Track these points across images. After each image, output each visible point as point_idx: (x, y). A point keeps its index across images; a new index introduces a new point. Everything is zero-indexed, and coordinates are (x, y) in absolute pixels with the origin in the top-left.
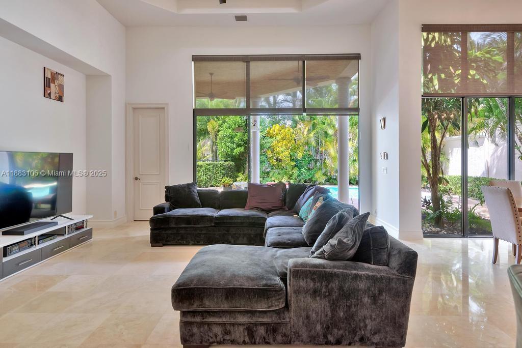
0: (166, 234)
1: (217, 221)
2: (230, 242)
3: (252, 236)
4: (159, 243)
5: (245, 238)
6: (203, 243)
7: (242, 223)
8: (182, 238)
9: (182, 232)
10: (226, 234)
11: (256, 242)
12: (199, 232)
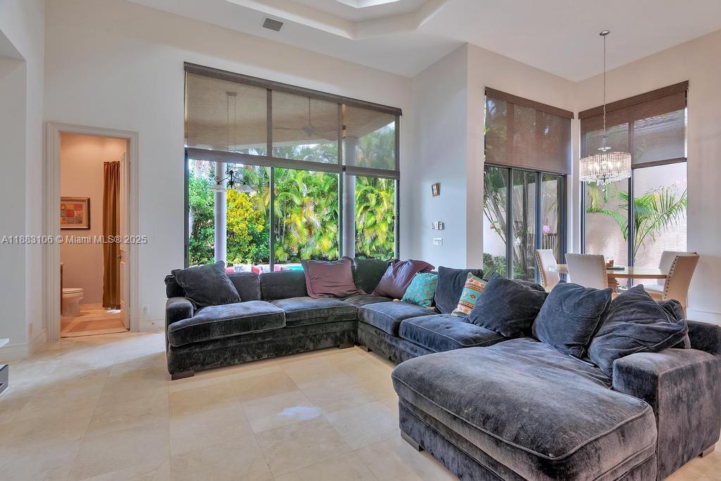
0: (201, 352)
1: (290, 320)
2: (308, 348)
3: (338, 334)
4: (189, 370)
5: (329, 340)
6: (266, 357)
7: (326, 318)
8: (233, 355)
9: (232, 344)
10: (301, 337)
11: (342, 343)
12: (260, 340)
